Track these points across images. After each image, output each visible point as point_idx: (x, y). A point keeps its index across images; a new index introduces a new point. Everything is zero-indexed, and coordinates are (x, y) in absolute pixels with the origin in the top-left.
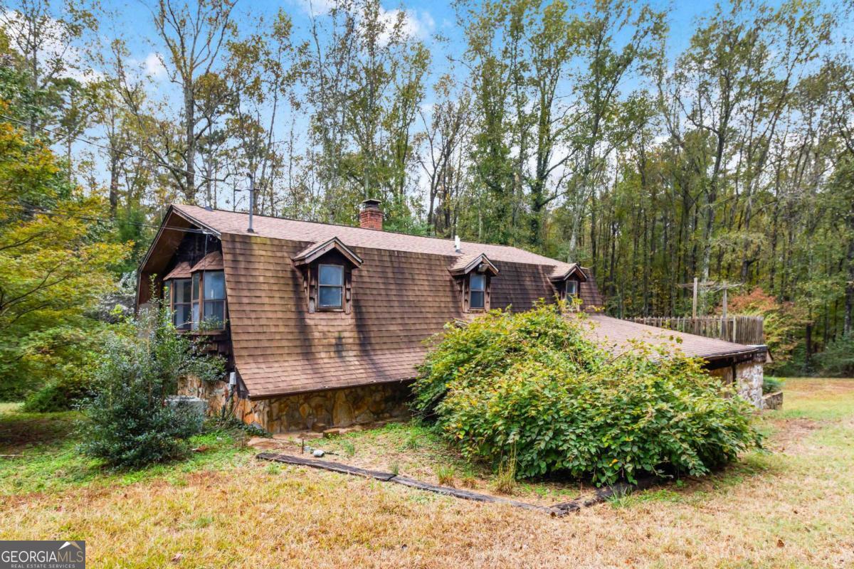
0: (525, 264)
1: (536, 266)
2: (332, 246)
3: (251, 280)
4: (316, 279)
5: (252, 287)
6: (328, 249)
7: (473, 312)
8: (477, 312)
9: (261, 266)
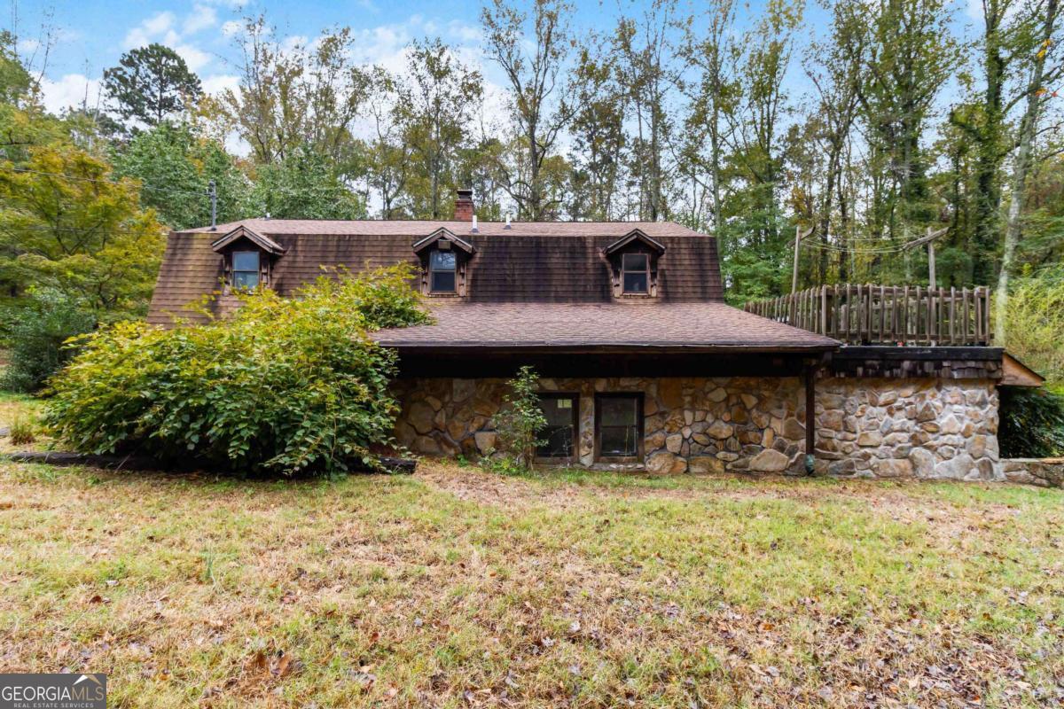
0: (559, 238)
1: (581, 240)
2: (240, 234)
3: (180, 268)
4: (231, 265)
5: (180, 274)
6: (235, 237)
7: (437, 296)
8: (443, 296)
9: (194, 257)
